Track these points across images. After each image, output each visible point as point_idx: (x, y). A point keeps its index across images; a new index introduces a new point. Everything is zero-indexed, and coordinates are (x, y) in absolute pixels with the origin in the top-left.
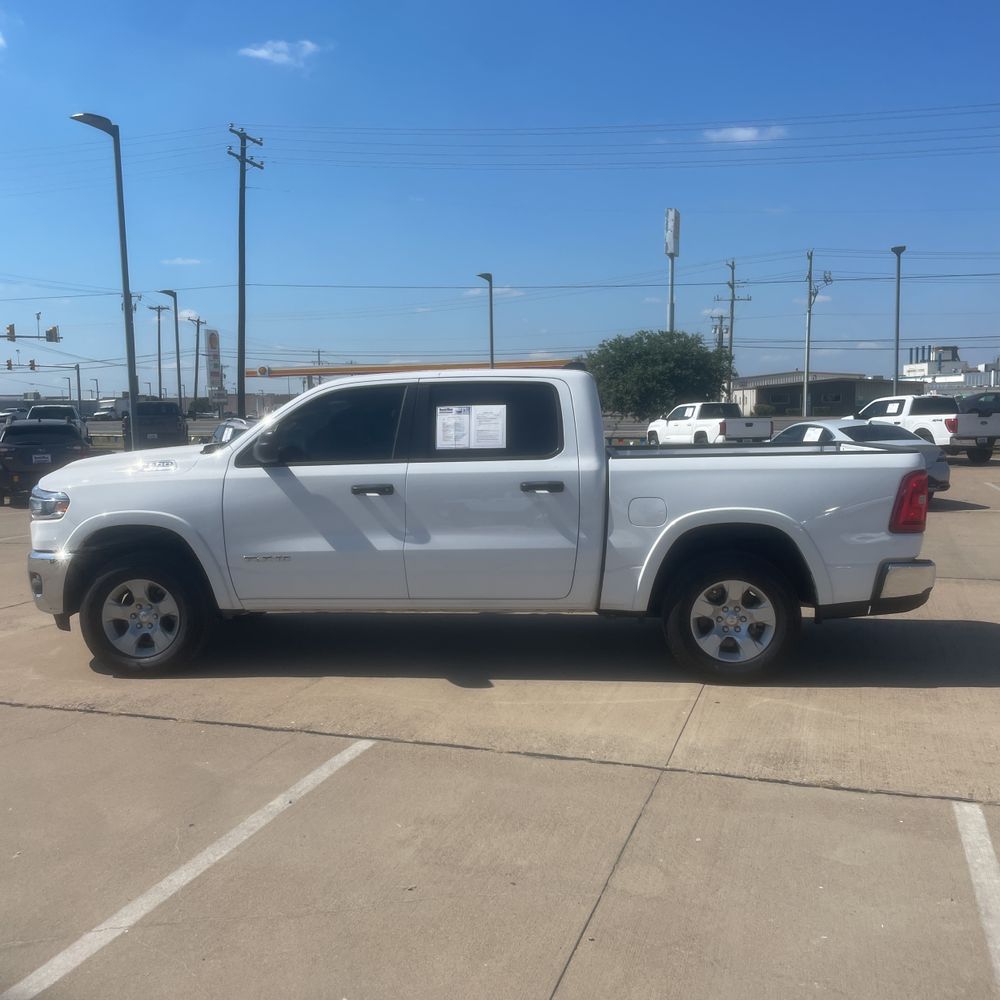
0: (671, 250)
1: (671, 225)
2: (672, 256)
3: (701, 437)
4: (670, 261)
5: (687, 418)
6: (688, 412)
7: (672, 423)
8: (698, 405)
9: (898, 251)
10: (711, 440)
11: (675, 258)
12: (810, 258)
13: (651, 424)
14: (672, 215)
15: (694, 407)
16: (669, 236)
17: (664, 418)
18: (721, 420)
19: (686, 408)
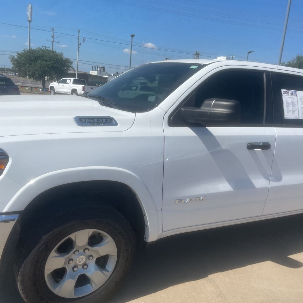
0: (29, 19)
1: (30, 10)
2: (30, 21)
3: (74, 91)
4: (29, 23)
5: (68, 83)
6: (68, 81)
7: (61, 84)
8: (72, 79)
9: (132, 36)
10: (79, 93)
11: (31, 23)
12: (79, 32)
13: (51, 84)
14: (30, 6)
15: (71, 80)
16: (29, 14)
17: (58, 82)
18: (83, 86)
19: (67, 79)
